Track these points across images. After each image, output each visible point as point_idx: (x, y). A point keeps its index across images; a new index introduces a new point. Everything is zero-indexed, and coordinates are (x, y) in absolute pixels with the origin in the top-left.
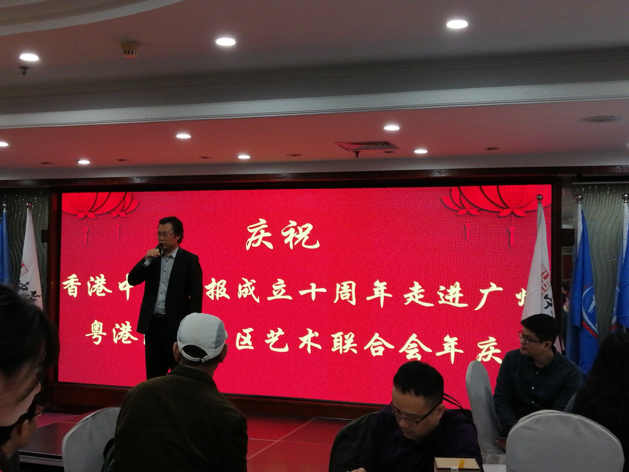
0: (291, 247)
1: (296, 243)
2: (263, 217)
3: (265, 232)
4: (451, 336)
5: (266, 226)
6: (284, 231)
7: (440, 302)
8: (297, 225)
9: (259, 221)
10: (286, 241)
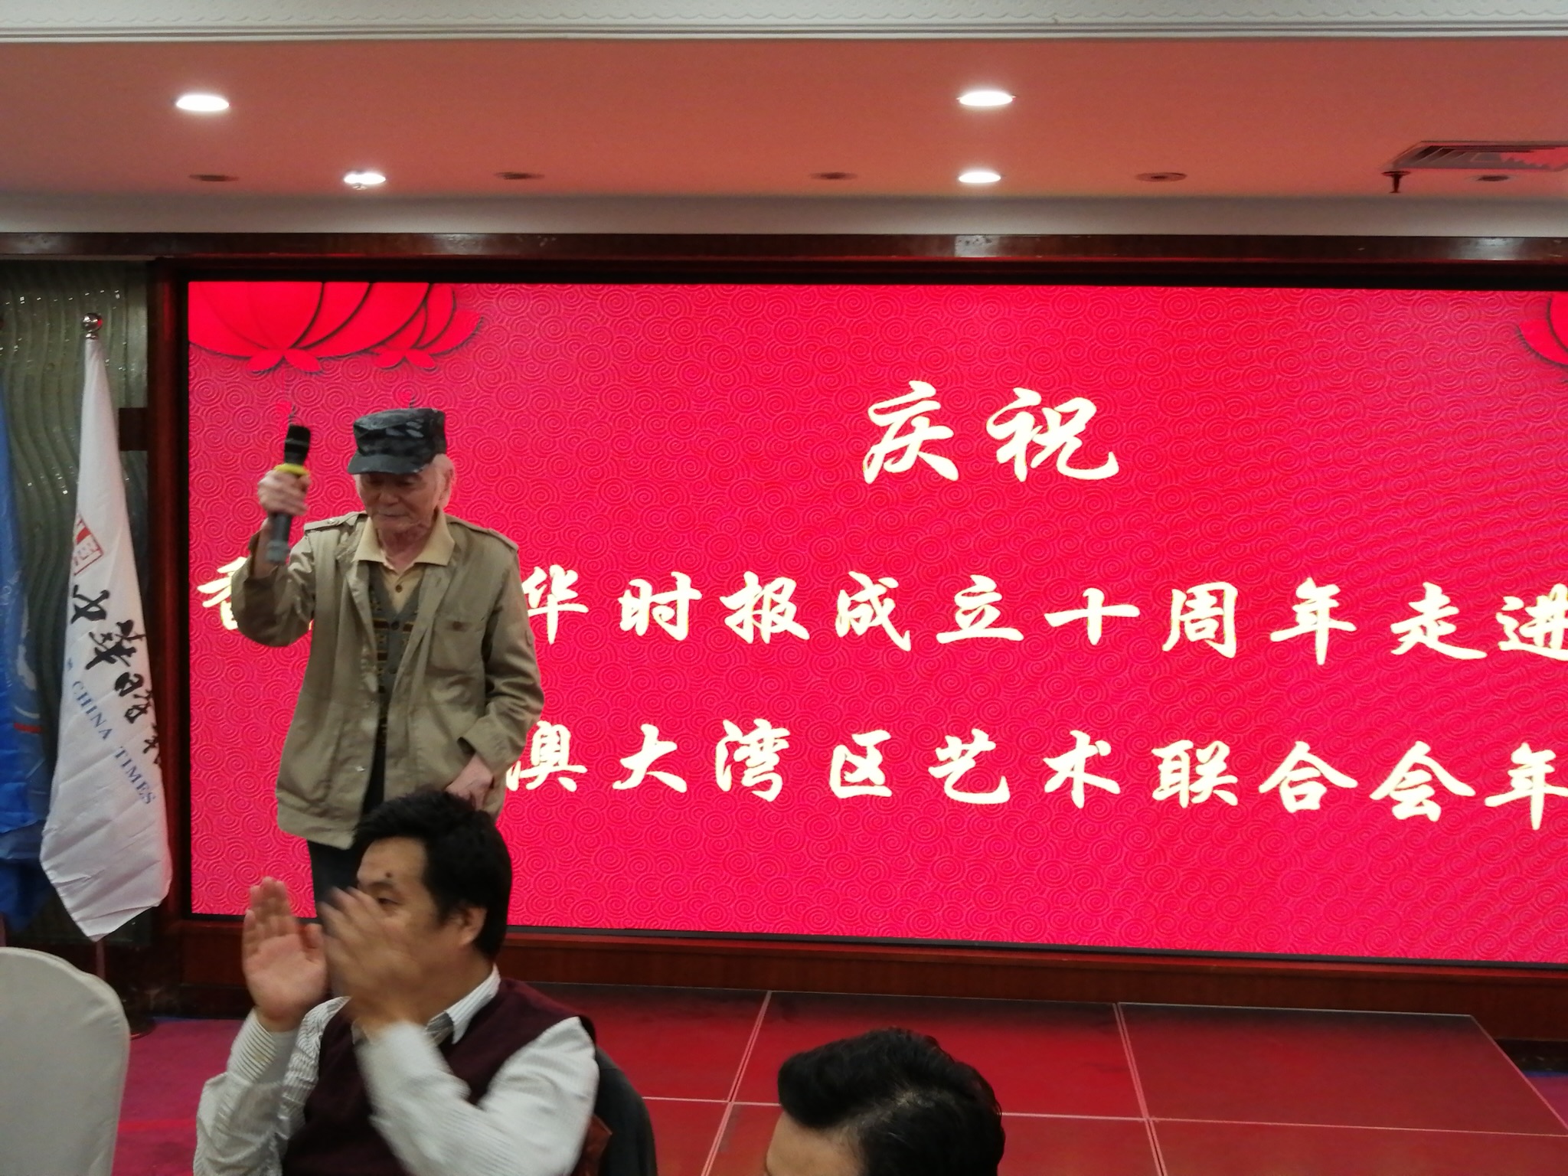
0: (1021, 472)
1: (1036, 462)
2: (925, 376)
3: (932, 424)
4: (1535, 748)
5: (935, 406)
6: (998, 422)
7: (1504, 646)
8: (1043, 404)
9: (910, 390)
10: (1003, 455)
